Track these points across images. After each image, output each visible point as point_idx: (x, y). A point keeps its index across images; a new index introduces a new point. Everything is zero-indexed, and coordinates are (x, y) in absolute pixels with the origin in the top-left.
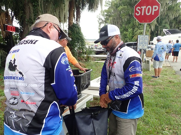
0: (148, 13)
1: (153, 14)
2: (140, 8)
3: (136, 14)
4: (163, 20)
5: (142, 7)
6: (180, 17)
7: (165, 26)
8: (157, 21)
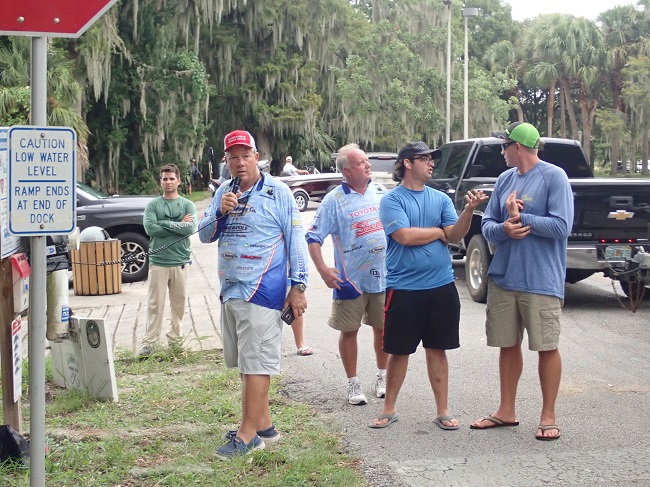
4: (158, 20)
6: (260, 8)
7: (173, 66)
8: (124, 29)
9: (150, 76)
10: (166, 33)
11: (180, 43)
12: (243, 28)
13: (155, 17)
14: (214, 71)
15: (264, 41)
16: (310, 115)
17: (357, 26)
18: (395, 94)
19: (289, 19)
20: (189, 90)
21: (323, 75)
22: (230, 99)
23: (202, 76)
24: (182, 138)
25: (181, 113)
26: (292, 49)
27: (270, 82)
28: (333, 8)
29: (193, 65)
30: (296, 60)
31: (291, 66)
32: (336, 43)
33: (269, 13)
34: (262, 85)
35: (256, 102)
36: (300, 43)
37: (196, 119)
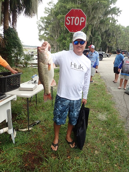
0: (77, 23)
1: (80, 25)
2: (70, 18)
3: (67, 23)
5: (71, 17)
6: (109, 30)
7: (97, 38)
8: (92, 33)
9: (94, 39)
10: (97, 33)
11: (99, 35)
12: (107, 33)
13: (96, 31)
14: (102, 39)
15: (109, 35)
16: (114, 45)
17: (123, 33)
18: (126, 42)
19: (113, 32)
20: (99, 41)
21: (117, 40)
22: (104, 42)
23: (101, 39)
24: (97, 47)
25: (97, 44)
26: (113, 36)
27: (109, 40)
28: (120, 30)
29: (100, 38)
30: (113, 37)
31: (113, 38)
32: (119, 35)
33: (111, 31)
34: (108, 40)
35: (107, 43)
36: (114, 35)
37: (99, 45)
